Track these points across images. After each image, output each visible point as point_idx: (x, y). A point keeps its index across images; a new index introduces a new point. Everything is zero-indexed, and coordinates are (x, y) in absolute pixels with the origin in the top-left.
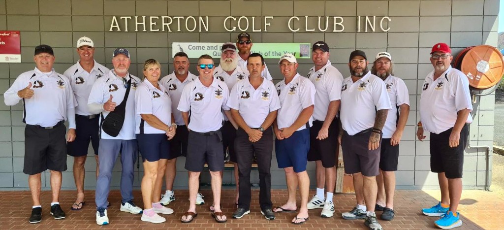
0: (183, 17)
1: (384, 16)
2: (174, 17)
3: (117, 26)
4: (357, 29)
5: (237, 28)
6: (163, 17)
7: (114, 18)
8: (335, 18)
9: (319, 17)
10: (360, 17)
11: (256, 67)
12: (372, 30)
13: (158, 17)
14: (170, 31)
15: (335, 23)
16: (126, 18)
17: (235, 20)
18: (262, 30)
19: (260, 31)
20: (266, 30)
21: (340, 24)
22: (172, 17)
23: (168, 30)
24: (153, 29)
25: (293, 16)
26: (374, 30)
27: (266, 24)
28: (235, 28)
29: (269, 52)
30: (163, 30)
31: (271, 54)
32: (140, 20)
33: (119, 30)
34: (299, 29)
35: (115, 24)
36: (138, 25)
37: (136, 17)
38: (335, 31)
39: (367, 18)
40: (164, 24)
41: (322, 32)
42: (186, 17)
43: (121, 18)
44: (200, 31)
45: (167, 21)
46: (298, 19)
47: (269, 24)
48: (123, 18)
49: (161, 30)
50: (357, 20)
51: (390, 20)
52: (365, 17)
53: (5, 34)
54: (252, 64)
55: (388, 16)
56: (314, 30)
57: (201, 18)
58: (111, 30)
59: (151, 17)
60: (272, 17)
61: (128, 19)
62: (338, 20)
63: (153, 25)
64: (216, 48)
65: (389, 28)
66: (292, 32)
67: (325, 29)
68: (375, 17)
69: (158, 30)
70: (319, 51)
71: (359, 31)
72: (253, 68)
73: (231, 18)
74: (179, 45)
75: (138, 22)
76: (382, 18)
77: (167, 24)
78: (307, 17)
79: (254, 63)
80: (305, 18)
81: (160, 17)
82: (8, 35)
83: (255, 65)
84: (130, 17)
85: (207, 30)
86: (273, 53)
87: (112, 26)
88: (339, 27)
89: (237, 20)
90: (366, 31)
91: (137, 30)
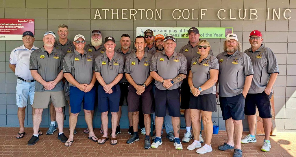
0: (144, 10)
1: (287, 9)
2: (138, 10)
3: (99, 16)
4: (266, 18)
5: (182, 17)
6: (131, 10)
7: (97, 10)
8: (251, 10)
9: (240, 10)
10: (269, 9)
11: (140, 45)
12: (277, 18)
13: (127, 10)
14: (135, 19)
15: (251, 14)
16: (105, 10)
17: (180, 11)
18: (199, 19)
19: (198, 19)
20: (201, 19)
21: (254, 14)
22: (137, 9)
23: (134, 18)
24: (123, 18)
25: (221, 9)
26: (279, 18)
27: (202, 14)
28: (180, 17)
29: (204, 34)
30: (131, 19)
31: (205, 35)
32: (115, 12)
33: (100, 18)
34: (225, 18)
35: (98, 14)
36: (113, 15)
37: (112, 10)
38: (251, 19)
39: (274, 10)
40: (131, 14)
41: (241, 20)
42: (146, 10)
43: (102, 10)
44: (156, 19)
45: (133, 12)
46: (225, 11)
47: (204, 14)
48: (103, 10)
49: (129, 18)
50: (267, 11)
51: (290, 11)
52: (273, 9)
53: (24, 21)
54: (138, 43)
55: (289, 9)
56: (236, 18)
57: (156, 10)
58: (95, 18)
59: (122, 10)
60: (206, 9)
61: (106, 11)
62: (253, 12)
63: (123, 15)
64: (166, 31)
65: (290, 17)
66: (220, 20)
67: (243, 18)
68: (280, 9)
69: (127, 18)
70: (193, 34)
71: (268, 19)
72: (139, 45)
73: (177, 10)
74: (141, 29)
75: (113, 13)
76: (285, 10)
77: (134, 15)
78: (231, 9)
79: (139, 42)
80: (230, 10)
81: (129, 9)
82: (27, 21)
83: (140, 43)
84: (108, 10)
85: (160, 18)
86: (206, 34)
87: (96, 16)
88: (254, 17)
89: (182, 11)
90: (273, 19)
91: (112, 19)
